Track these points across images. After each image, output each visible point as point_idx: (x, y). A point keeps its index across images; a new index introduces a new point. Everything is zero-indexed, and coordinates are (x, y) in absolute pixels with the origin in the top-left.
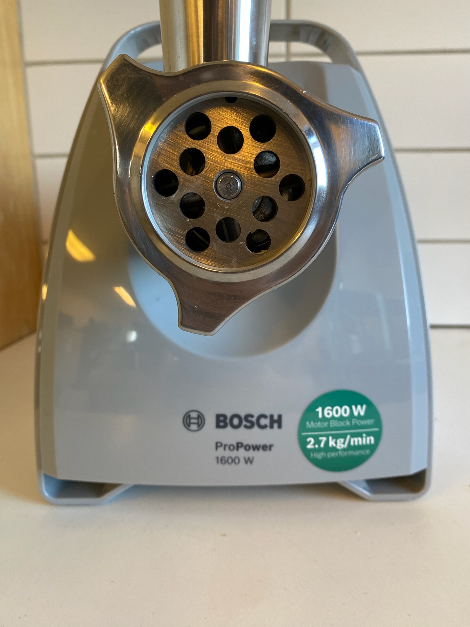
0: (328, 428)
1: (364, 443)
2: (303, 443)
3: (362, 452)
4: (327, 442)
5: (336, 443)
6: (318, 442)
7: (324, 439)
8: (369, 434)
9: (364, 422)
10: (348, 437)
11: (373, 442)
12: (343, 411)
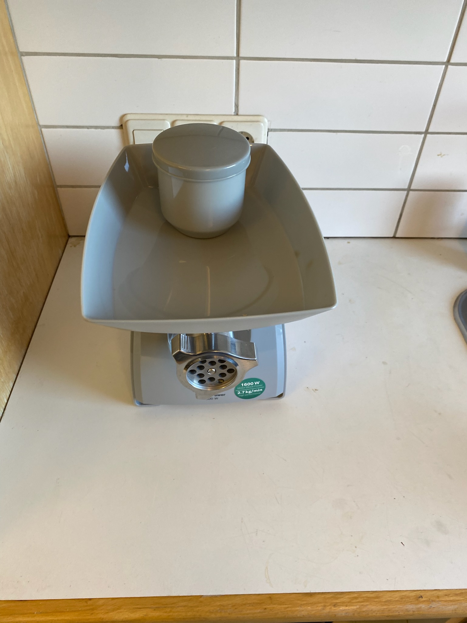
0: (246, 389)
1: (259, 391)
2: (236, 393)
3: (258, 393)
4: (245, 392)
5: (248, 392)
6: (241, 392)
7: (244, 391)
8: (260, 389)
9: (259, 386)
10: (253, 390)
11: (262, 390)
12: (251, 384)
